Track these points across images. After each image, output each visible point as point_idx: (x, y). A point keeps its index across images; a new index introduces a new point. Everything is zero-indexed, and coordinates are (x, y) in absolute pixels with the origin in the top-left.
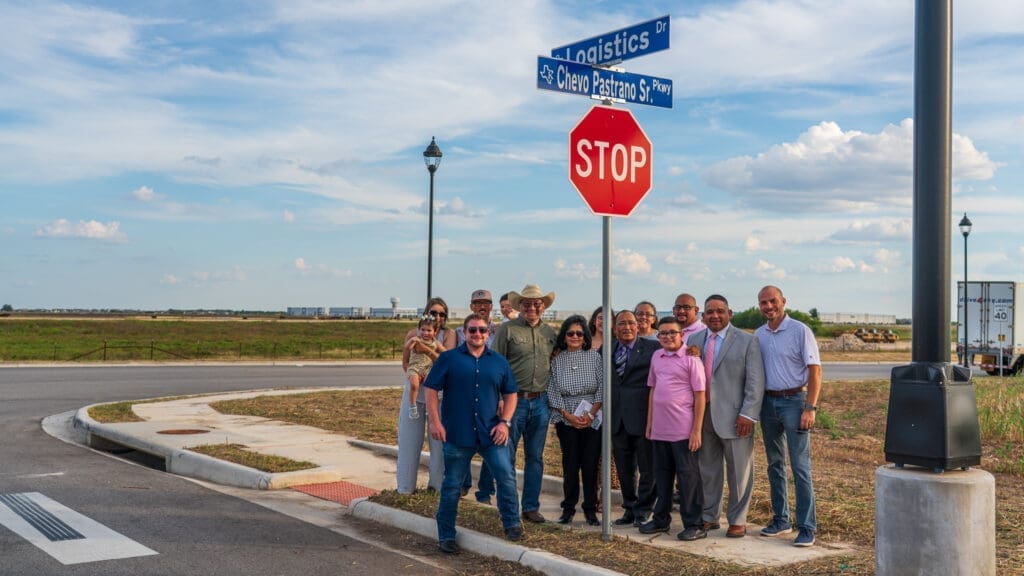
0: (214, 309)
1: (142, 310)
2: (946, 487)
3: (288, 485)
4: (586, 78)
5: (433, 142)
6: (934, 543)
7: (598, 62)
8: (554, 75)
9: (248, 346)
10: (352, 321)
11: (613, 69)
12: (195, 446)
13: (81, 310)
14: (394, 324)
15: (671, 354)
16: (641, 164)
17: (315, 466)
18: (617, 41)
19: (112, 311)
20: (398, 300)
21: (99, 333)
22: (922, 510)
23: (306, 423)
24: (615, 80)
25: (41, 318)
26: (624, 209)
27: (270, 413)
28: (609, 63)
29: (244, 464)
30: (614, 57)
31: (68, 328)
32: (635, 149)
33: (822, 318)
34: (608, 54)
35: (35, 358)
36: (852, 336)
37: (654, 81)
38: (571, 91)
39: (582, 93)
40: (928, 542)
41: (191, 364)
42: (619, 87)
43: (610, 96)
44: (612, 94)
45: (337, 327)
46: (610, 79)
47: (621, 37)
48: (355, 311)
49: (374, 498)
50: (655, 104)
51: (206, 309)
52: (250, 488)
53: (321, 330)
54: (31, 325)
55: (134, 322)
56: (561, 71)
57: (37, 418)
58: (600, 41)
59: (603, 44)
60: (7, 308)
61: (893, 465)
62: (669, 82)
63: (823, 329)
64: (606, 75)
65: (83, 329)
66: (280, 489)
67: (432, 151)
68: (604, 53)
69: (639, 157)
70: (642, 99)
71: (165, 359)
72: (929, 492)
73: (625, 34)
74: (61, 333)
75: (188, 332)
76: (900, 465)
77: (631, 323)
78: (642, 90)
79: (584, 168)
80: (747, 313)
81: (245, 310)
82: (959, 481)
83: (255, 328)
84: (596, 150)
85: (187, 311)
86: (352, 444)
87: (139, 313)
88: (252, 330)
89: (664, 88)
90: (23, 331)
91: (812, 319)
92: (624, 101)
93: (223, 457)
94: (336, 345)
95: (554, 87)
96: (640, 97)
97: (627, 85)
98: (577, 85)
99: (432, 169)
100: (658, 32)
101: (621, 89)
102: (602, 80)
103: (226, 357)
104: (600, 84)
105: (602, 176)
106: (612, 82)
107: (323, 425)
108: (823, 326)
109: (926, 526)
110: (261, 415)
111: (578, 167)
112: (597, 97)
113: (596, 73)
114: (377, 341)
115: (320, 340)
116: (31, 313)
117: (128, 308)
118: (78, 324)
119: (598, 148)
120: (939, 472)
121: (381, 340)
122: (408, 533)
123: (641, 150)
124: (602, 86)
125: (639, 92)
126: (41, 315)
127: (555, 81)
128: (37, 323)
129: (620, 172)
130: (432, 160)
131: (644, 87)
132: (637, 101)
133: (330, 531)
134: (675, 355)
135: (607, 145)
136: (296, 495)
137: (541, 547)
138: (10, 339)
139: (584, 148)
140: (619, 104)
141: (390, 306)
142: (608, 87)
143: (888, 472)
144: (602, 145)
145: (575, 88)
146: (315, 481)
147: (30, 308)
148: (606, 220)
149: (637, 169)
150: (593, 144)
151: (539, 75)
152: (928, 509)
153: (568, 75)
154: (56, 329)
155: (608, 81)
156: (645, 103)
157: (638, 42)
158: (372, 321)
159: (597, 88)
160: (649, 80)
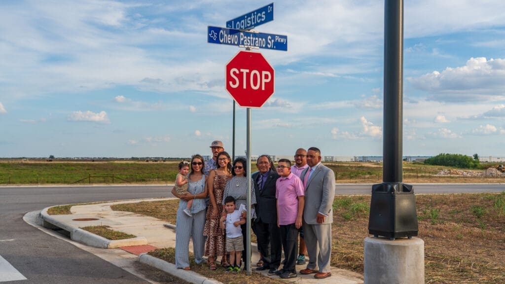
0: (155, 157)
1: (118, 157)
2: (393, 247)
3: (118, 246)
4: (236, 36)
6: (387, 276)
7: (245, 28)
8: (218, 36)
9: (166, 176)
11: (252, 31)
12: (85, 227)
13: (88, 158)
15: (285, 178)
16: (268, 81)
17: (135, 237)
18: (253, 17)
19: (104, 158)
21: (95, 170)
22: (381, 259)
23: (151, 215)
24: (253, 37)
25: (66, 162)
26: (258, 103)
27: (137, 210)
28: (249, 28)
30: (251, 25)
31: (79, 167)
32: (264, 73)
33: (481, 160)
34: (249, 23)
35: (58, 182)
36: (494, 169)
37: (276, 37)
38: (228, 44)
39: (234, 44)
40: (384, 276)
41: (124, 185)
42: (255, 41)
43: (250, 45)
44: (252, 45)
46: (250, 37)
47: (254, 15)
49: (150, 253)
50: (277, 49)
51: (150, 157)
52: (100, 248)
54: (61, 165)
55: (112, 164)
56: (221, 33)
57: (23, 213)
58: (246, 17)
59: (247, 18)
60: (52, 157)
61: (373, 236)
62: (285, 37)
63: (480, 165)
64: (248, 35)
65: (87, 168)
66: (114, 248)
68: (247, 23)
69: (266, 77)
70: (269, 46)
71: (121, 183)
72: (385, 250)
73: (255, 13)
74: (75, 170)
75: (138, 168)
76: (376, 236)
77: (266, 163)
78: (269, 42)
79: (234, 83)
80: (437, 156)
81: (170, 157)
82: (400, 244)
83: (173, 167)
84: (242, 73)
85: (141, 158)
86: (166, 226)
87: (117, 159)
88: (172, 168)
89: (282, 40)
90: (57, 169)
91: (474, 160)
92: (258, 48)
93: (94, 232)
95: (218, 42)
96: (268, 45)
97: (260, 39)
98: (231, 40)
100: (269, 11)
101: (257, 42)
102: (245, 37)
103: (153, 182)
104: (244, 39)
105: (245, 87)
106: (251, 38)
108: (480, 163)
109: (383, 267)
111: (231, 83)
112: (243, 46)
113: (242, 34)
116: (63, 159)
117: (111, 157)
118: (84, 165)
119: (243, 73)
120: (392, 240)
122: (160, 270)
123: (268, 73)
124: (246, 40)
125: (267, 43)
126: (68, 161)
127: (218, 39)
128: (64, 165)
129: (255, 84)
131: (270, 40)
132: (266, 47)
133: (122, 269)
134: (287, 178)
135: (248, 71)
136: (120, 251)
137: (214, 278)
138: (50, 173)
139: (234, 73)
140: (255, 50)
142: (249, 41)
143: (370, 240)
144: (245, 71)
145: (229, 42)
146: (133, 245)
147: (63, 157)
148: (248, 110)
149: (265, 83)
150: (239, 71)
151: (209, 36)
152: (384, 258)
153: (225, 35)
154: (73, 168)
155: (249, 38)
156: (271, 48)
157: (261, 17)
159: (243, 41)
160: (273, 36)
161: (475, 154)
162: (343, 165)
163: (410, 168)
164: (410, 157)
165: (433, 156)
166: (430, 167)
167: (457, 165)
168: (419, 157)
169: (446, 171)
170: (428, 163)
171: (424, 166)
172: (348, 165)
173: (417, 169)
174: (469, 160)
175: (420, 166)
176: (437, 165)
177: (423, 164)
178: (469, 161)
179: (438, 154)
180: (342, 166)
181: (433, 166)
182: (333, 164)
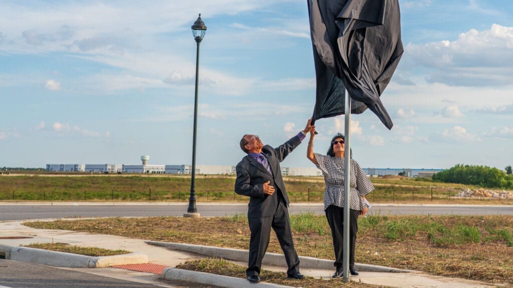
3: (110, 265)
5: (199, 18)
10: (107, 175)
12: (29, 245)
14: (145, 178)
20: (147, 158)
23: (107, 233)
29: (73, 253)
45: (93, 181)
48: (109, 167)
49: (180, 267)
53: (80, 183)
66: (105, 267)
67: (198, 25)
80: (452, 169)
86: (149, 243)
91: (507, 175)
93: (54, 250)
94: (94, 195)
99: (198, 40)
107: (121, 234)
110: (68, 229)
114: (132, 193)
115: (79, 191)
121: (134, 191)
130: (199, 33)
133: (153, 285)
141: (140, 163)
146: (130, 263)
158: (125, 176)
161: (508, 165)
162: (308, 181)
163: (412, 186)
164: (410, 170)
165: (444, 168)
166: (443, 185)
167: (481, 183)
168: (423, 169)
169: (468, 191)
170: (439, 179)
171: (432, 184)
172: (316, 181)
173: (423, 188)
174: (499, 174)
175: (427, 183)
176: (451, 182)
177: (431, 181)
178: (500, 177)
179: (454, 166)
180: (305, 183)
181: (446, 185)
182: (292, 180)
